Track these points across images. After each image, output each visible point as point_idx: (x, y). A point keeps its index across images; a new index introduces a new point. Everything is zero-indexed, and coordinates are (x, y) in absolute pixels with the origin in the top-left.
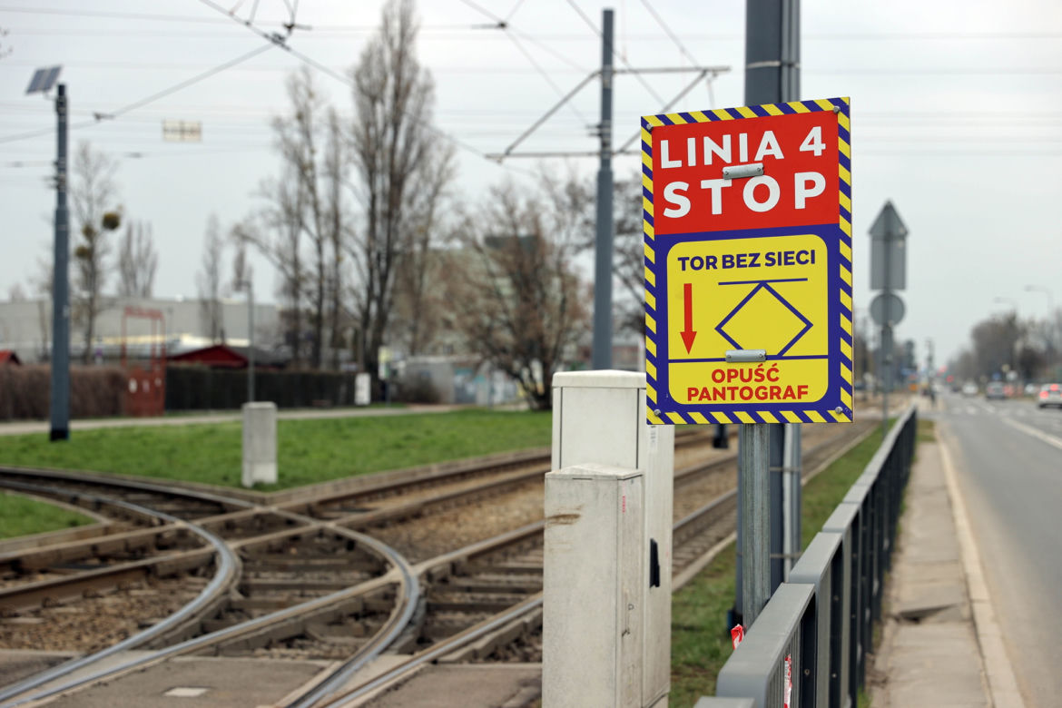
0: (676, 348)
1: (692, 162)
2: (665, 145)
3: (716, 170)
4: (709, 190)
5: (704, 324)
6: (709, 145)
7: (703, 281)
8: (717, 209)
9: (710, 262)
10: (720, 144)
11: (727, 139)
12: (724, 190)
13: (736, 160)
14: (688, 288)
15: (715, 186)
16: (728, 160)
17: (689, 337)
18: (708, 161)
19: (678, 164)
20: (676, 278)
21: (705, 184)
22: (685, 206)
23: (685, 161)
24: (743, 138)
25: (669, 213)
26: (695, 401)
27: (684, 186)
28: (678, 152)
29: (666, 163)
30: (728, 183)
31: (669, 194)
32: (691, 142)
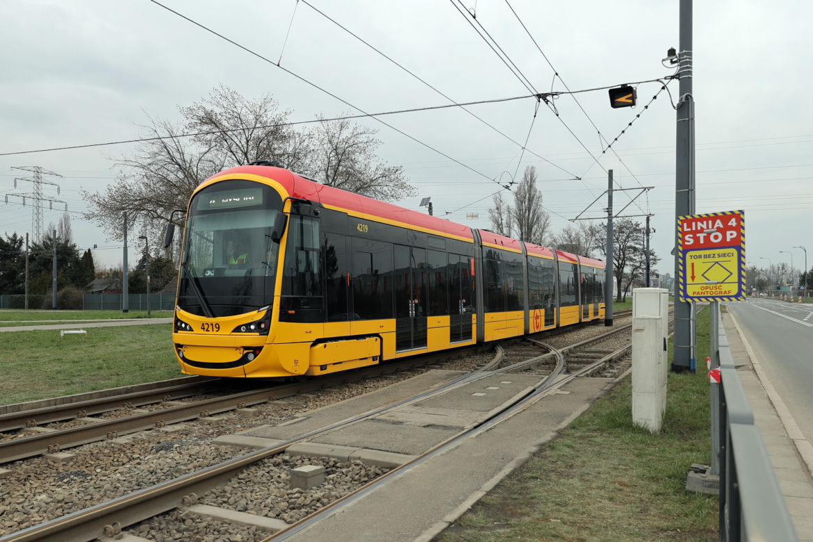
0: (689, 280)
1: (694, 229)
2: (685, 225)
3: (702, 231)
4: (699, 237)
5: (698, 274)
6: (699, 224)
7: (698, 262)
8: (702, 242)
9: (700, 257)
10: (703, 223)
11: (705, 222)
12: (704, 236)
13: (708, 228)
14: (693, 264)
15: (701, 236)
16: (705, 228)
17: (693, 278)
18: (699, 228)
19: (689, 230)
20: (689, 261)
21: (698, 235)
22: (692, 241)
23: (692, 228)
24: (710, 222)
25: (686, 243)
26: (695, 295)
27: (691, 236)
28: (690, 226)
29: (686, 229)
30: (705, 235)
31: (687, 238)
32: (694, 224)
